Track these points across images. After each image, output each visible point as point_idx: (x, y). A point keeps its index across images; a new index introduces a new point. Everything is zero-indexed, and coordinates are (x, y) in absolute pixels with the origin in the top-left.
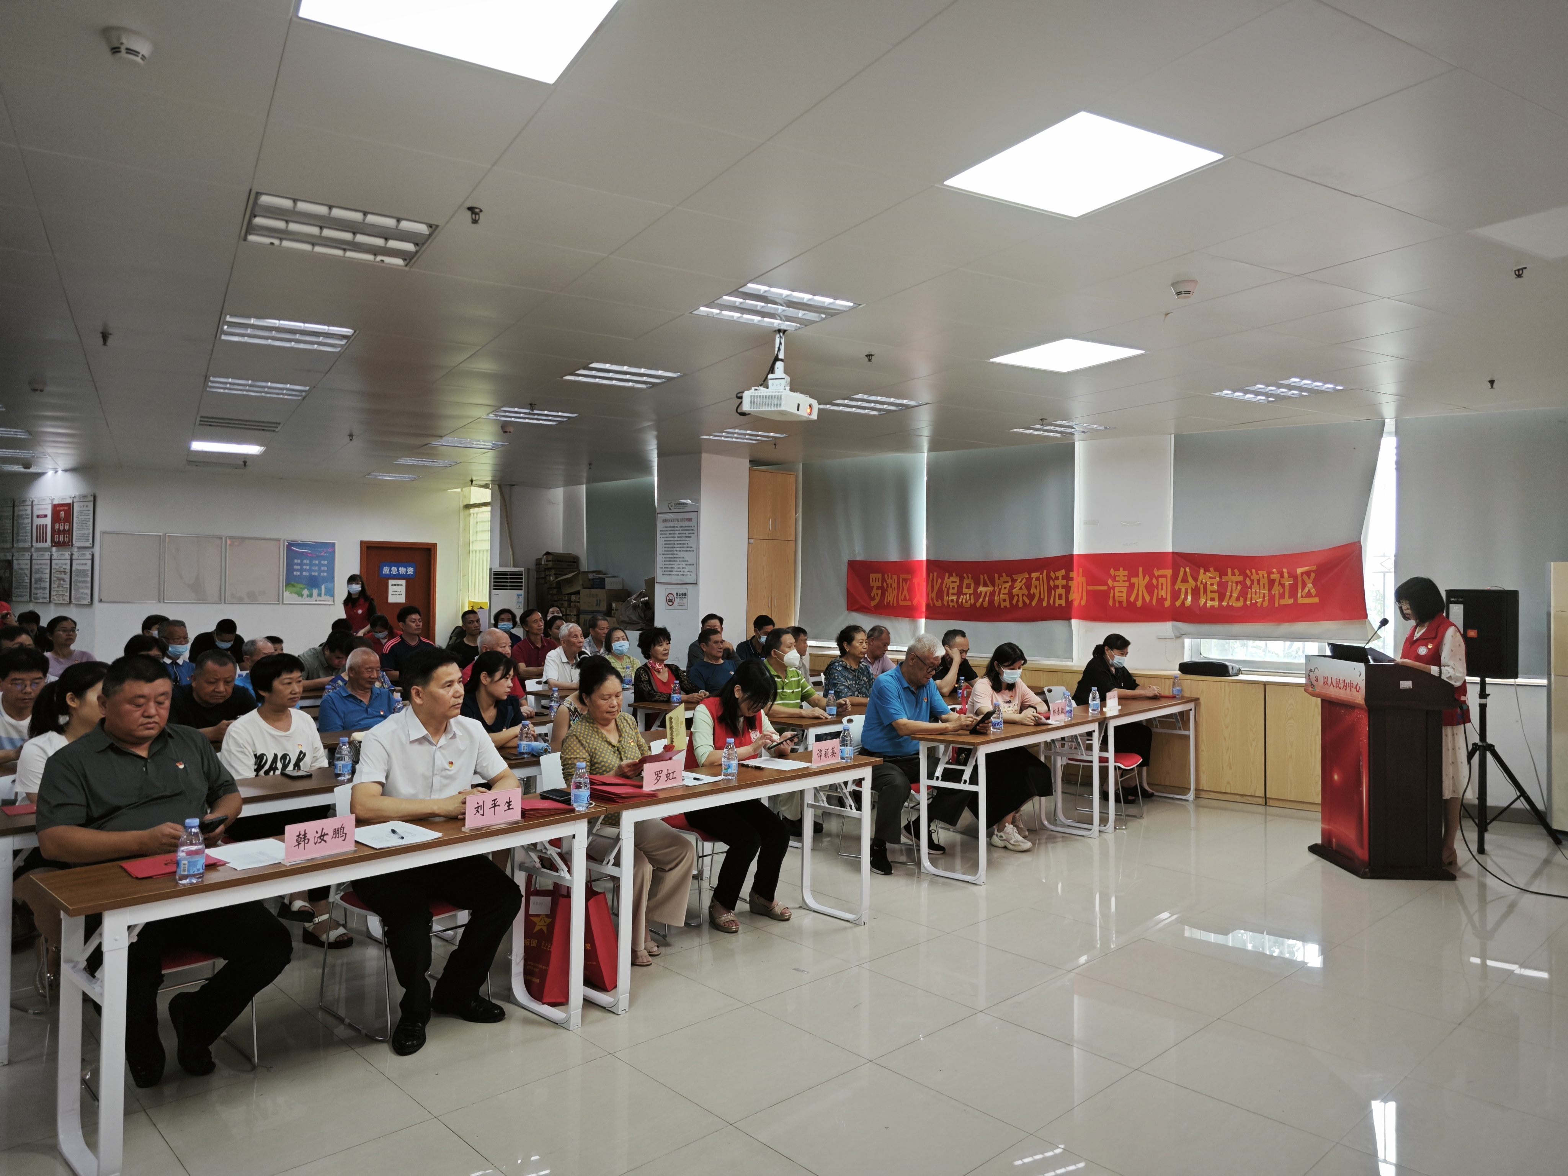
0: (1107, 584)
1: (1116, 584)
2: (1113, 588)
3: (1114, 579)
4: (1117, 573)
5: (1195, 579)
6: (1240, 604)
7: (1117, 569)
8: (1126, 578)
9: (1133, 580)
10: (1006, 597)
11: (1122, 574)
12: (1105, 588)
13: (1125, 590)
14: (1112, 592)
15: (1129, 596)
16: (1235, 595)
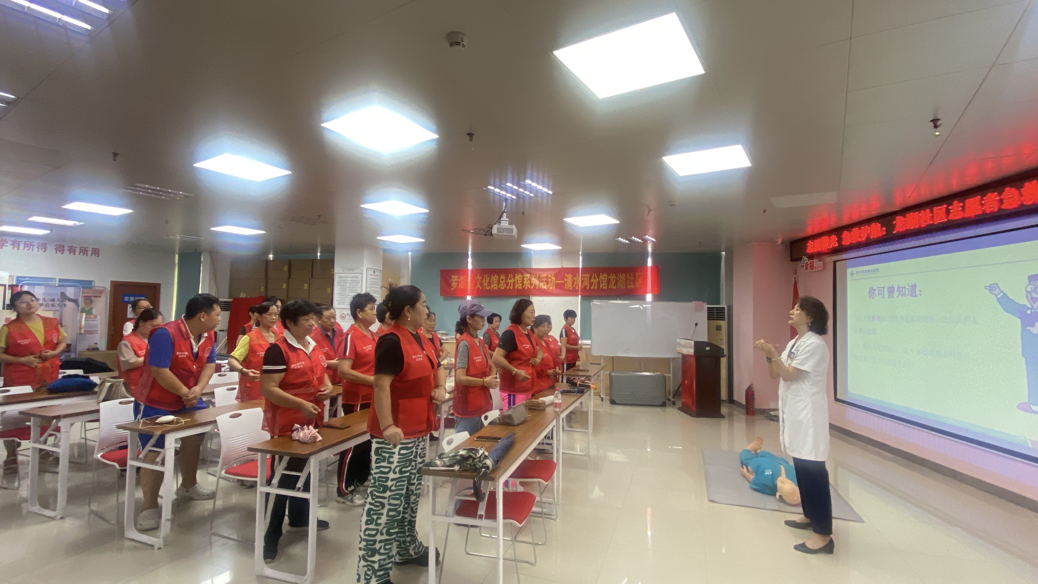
0: (564, 280)
1: (567, 280)
2: (567, 282)
3: (567, 278)
4: (568, 276)
5: (599, 277)
6: (615, 288)
7: (568, 274)
8: (571, 278)
9: (574, 278)
10: (521, 285)
11: (569, 276)
12: (563, 282)
13: (571, 282)
14: (566, 283)
15: (573, 284)
16: (613, 283)
